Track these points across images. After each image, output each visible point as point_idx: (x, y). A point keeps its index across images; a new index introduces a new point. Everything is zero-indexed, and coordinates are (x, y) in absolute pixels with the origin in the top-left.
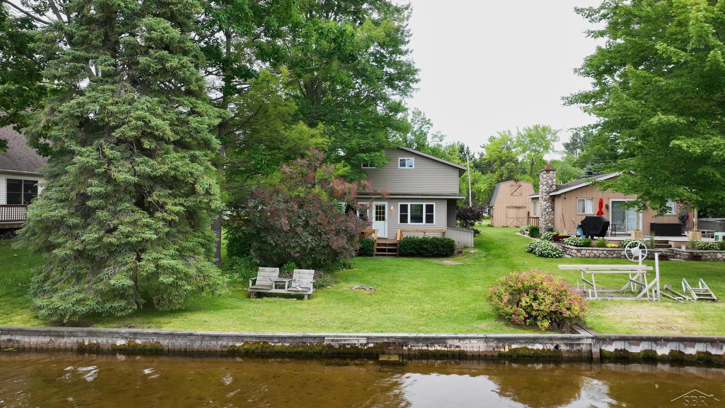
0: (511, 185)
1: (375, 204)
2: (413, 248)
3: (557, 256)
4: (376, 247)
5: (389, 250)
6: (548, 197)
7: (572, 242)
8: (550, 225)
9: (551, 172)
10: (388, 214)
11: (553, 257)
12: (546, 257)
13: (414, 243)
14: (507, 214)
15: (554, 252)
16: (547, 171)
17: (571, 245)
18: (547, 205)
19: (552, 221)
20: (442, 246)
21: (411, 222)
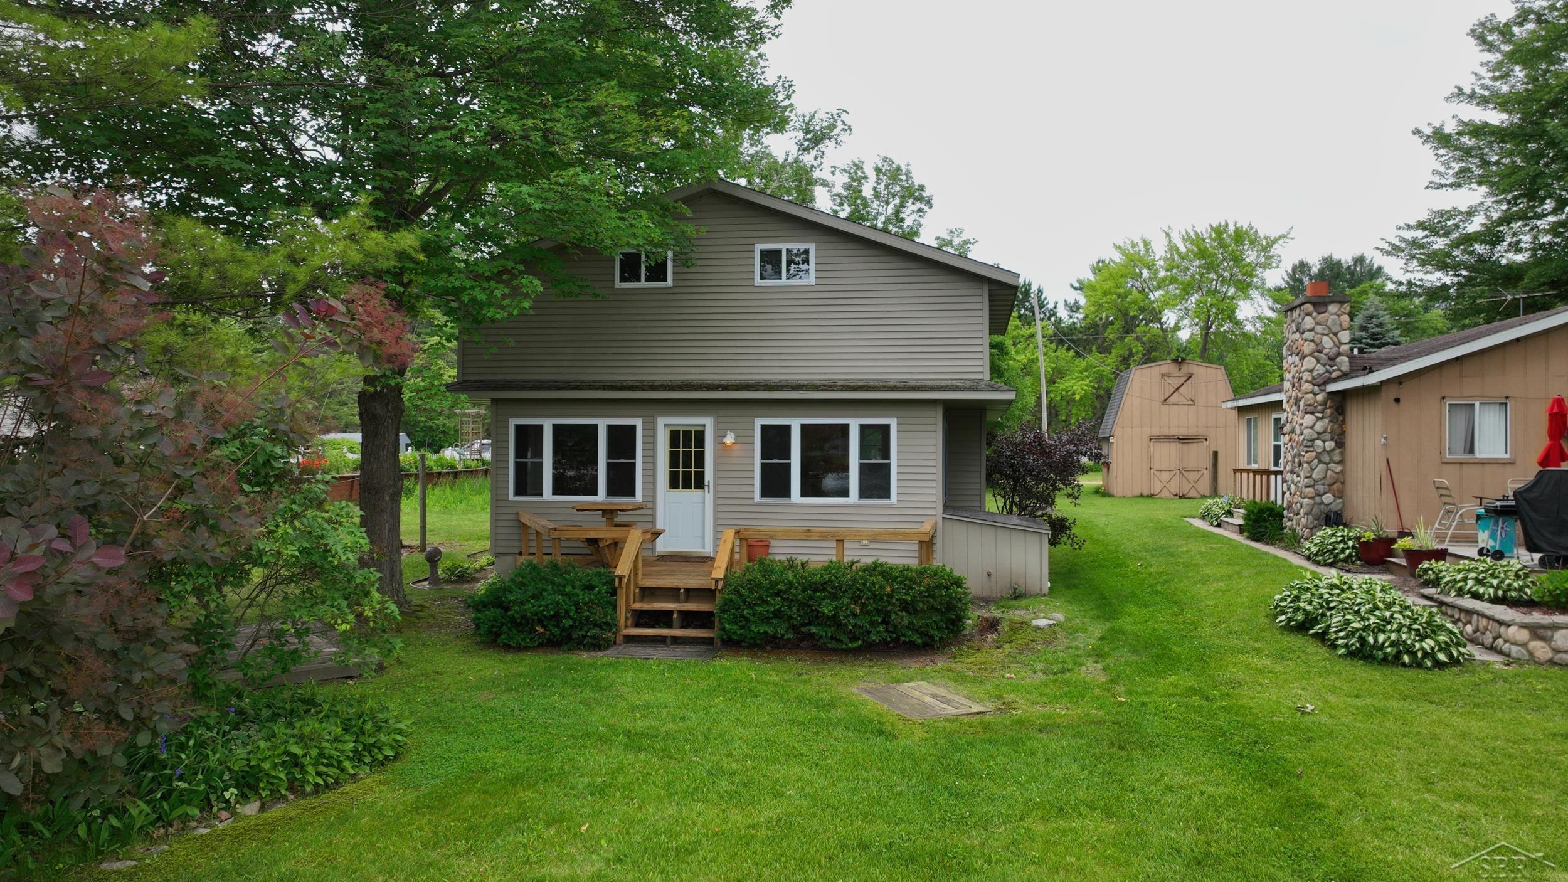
0: (1163, 375)
1: (664, 424)
2: (778, 614)
3: (1442, 657)
4: (627, 603)
5: (689, 619)
6: (1320, 397)
7: (1478, 581)
8: (1328, 498)
9: (1333, 308)
10: (717, 464)
11: (1420, 665)
13: (778, 594)
14: (1150, 458)
15: (1423, 638)
16: (1314, 304)
17: (1476, 596)
18: (1319, 427)
19: (1339, 485)
20: (905, 606)
21: (804, 493)
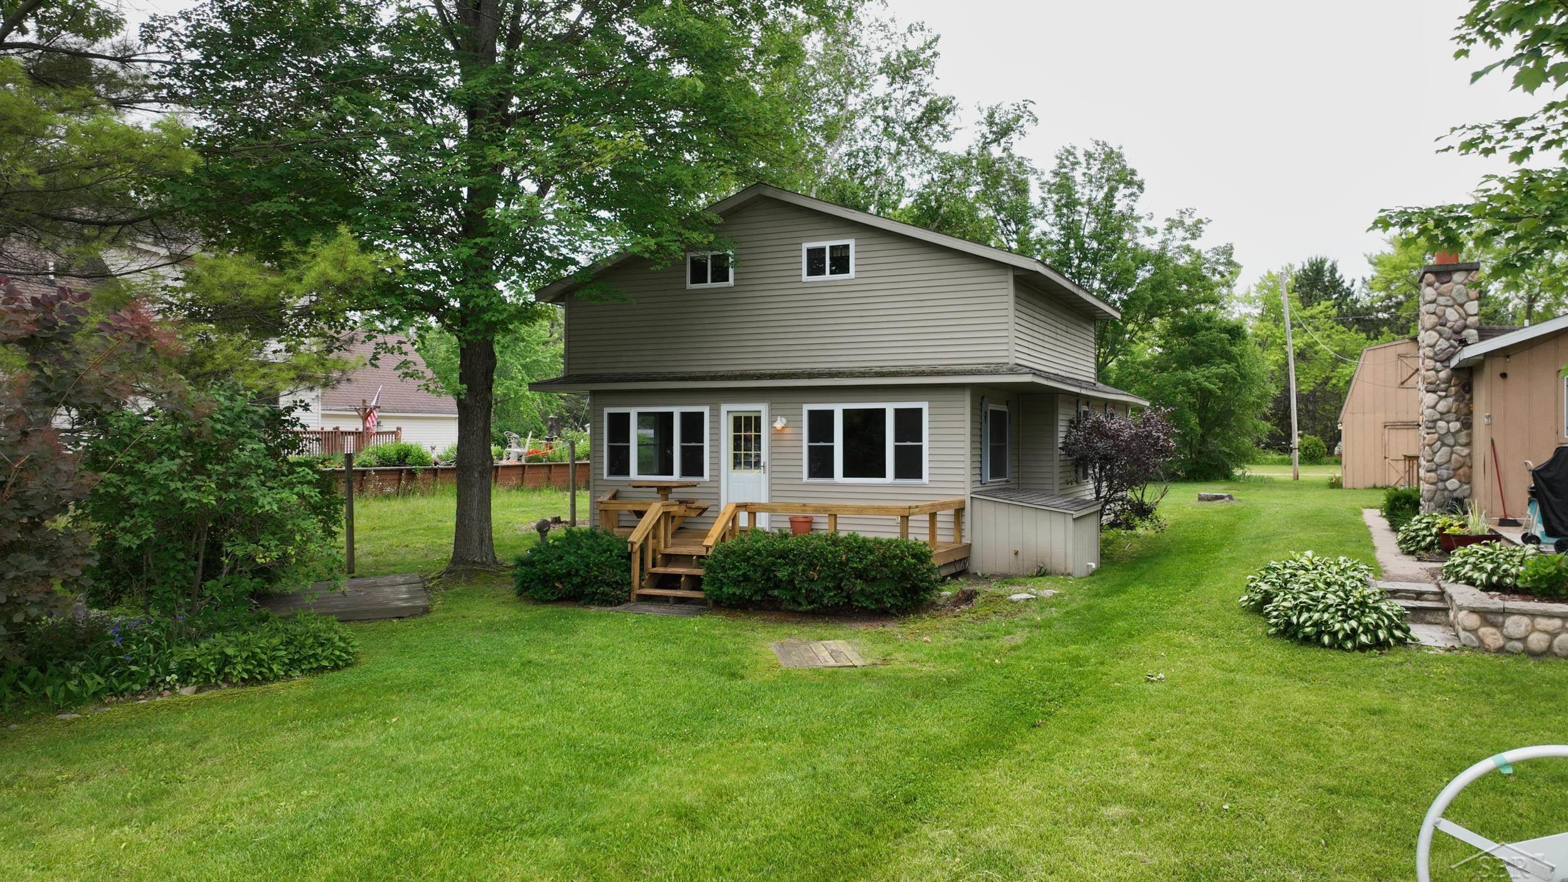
0: (1400, 356)
1: (728, 410)
6: (1443, 375)
8: (1452, 484)
9: (1458, 277)
10: (771, 447)
11: (1341, 647)
12: (1307, 639)
13: (747, 560)
14: (1385, 447)
15: (1346, 618)
16: (1437, 274)
18: (1442, 406)
19: (1464, 470)
21: (846, 474)
